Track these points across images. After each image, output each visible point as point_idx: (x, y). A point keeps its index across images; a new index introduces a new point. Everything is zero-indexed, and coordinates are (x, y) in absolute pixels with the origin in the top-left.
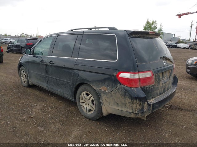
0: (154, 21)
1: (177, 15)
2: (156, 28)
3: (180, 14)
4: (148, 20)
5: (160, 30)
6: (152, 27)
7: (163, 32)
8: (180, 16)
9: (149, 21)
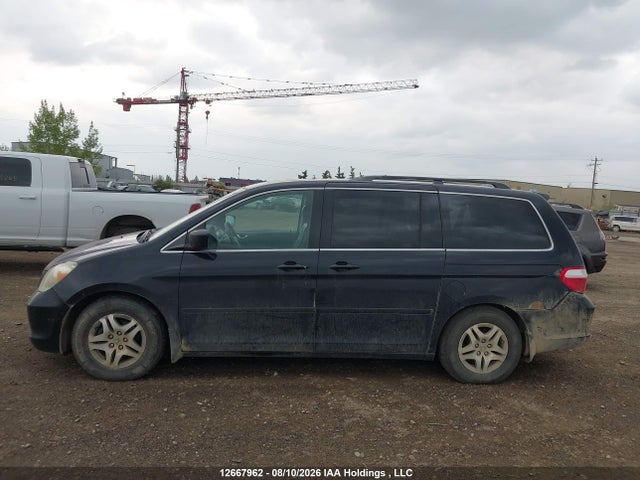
0: (67, 111)
1: (119, 101)
2: (76, 134)
3: (125, 98)
4: (44, 105)
5: (91, 142)
6: (61, 129)
7: (99, 153)
8: (127, 104)
9: (50, 109)
